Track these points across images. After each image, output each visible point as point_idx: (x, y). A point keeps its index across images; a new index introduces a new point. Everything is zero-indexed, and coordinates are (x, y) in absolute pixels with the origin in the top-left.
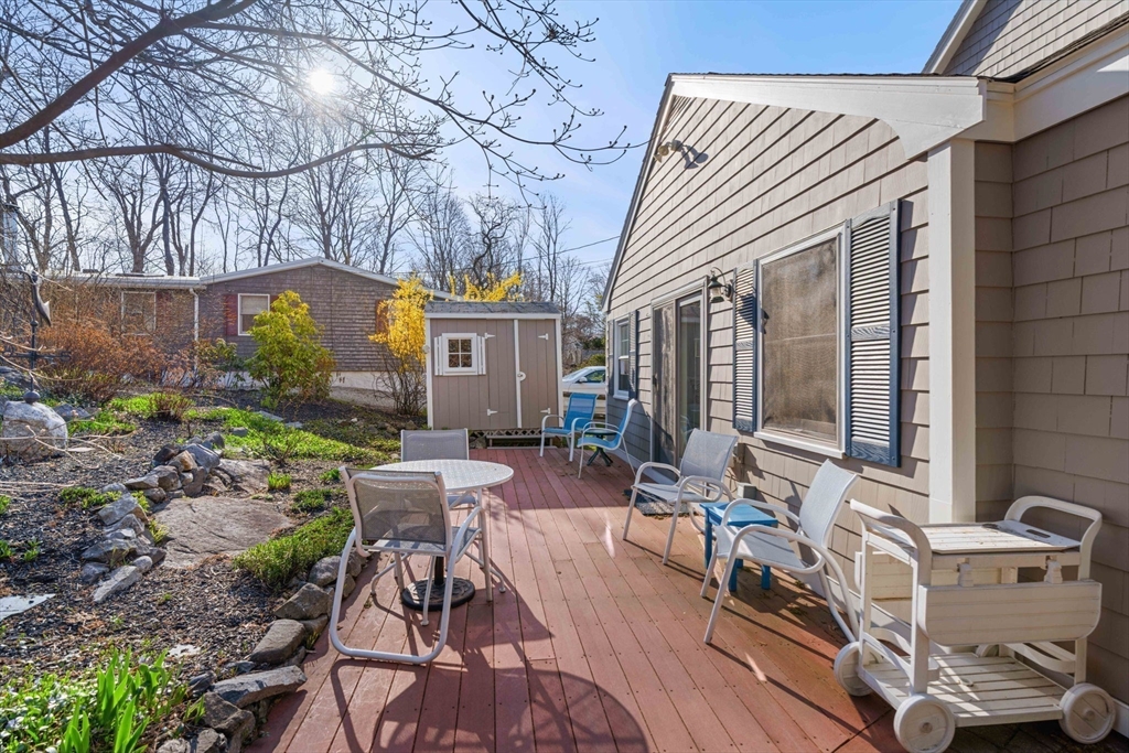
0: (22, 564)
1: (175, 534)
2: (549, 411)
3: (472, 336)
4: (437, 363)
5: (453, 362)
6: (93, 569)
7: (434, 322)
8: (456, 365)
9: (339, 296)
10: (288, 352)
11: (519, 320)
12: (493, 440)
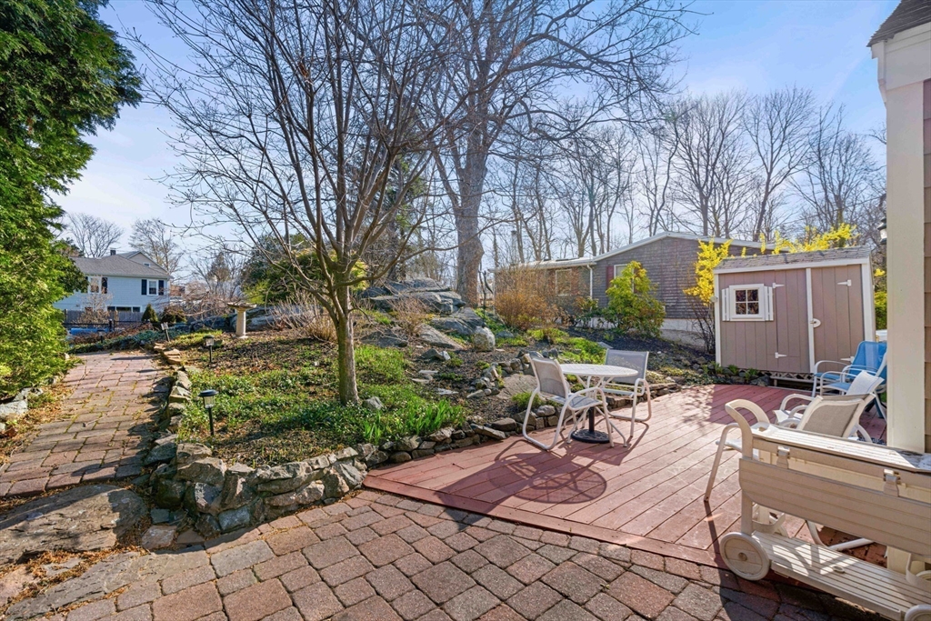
0: (456, 382)
1: (507, 386)
2: (852, 359)
3: (760, 287)
4: (727, 310)
5: (741, 310)
6: (472, 388)
7: (722, 277)
8: (744, 312)
9: (683, 260)
10: (628, 304)
11: (812, 269)
12: (778, 380)
